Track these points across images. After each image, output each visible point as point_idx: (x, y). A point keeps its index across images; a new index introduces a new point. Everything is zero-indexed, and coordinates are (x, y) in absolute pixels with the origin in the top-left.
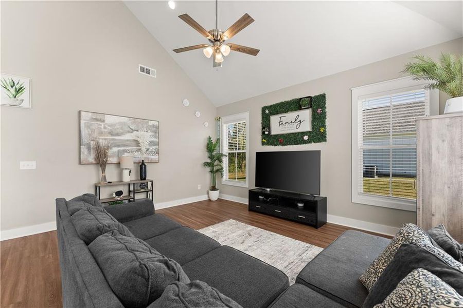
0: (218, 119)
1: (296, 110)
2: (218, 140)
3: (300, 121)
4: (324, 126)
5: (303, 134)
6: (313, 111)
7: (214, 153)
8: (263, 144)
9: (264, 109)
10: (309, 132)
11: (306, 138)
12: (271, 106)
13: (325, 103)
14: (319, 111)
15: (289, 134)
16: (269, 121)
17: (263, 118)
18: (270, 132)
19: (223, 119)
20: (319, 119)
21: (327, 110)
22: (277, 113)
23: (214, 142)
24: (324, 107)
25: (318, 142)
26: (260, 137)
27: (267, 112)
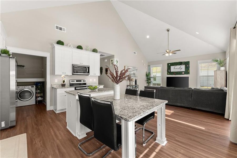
0: (149, 66)
1: (180, 65)
2: (149, 73)
3: (181, 68)
4: (189, 70)
5: (182, 72)
6: (186, 66)
7: (149, 77)
8: (168, 74)
9: (168, 64)
10: (184, 71)
11: (183, 73)
12: (171, 63)
13: (189, 64)
14: (188, 66)
15: (177, 72)
16: (170, 68)
17: (168, 66)
18: (170, 71)
19: (151, 66)
20: (187, 68)
21: (190, 66)
22: (173, 65)
23: (148, 73)
24: (189, 65)
25: (187, 74)
26: (166, 72)
27: (169, 65)
